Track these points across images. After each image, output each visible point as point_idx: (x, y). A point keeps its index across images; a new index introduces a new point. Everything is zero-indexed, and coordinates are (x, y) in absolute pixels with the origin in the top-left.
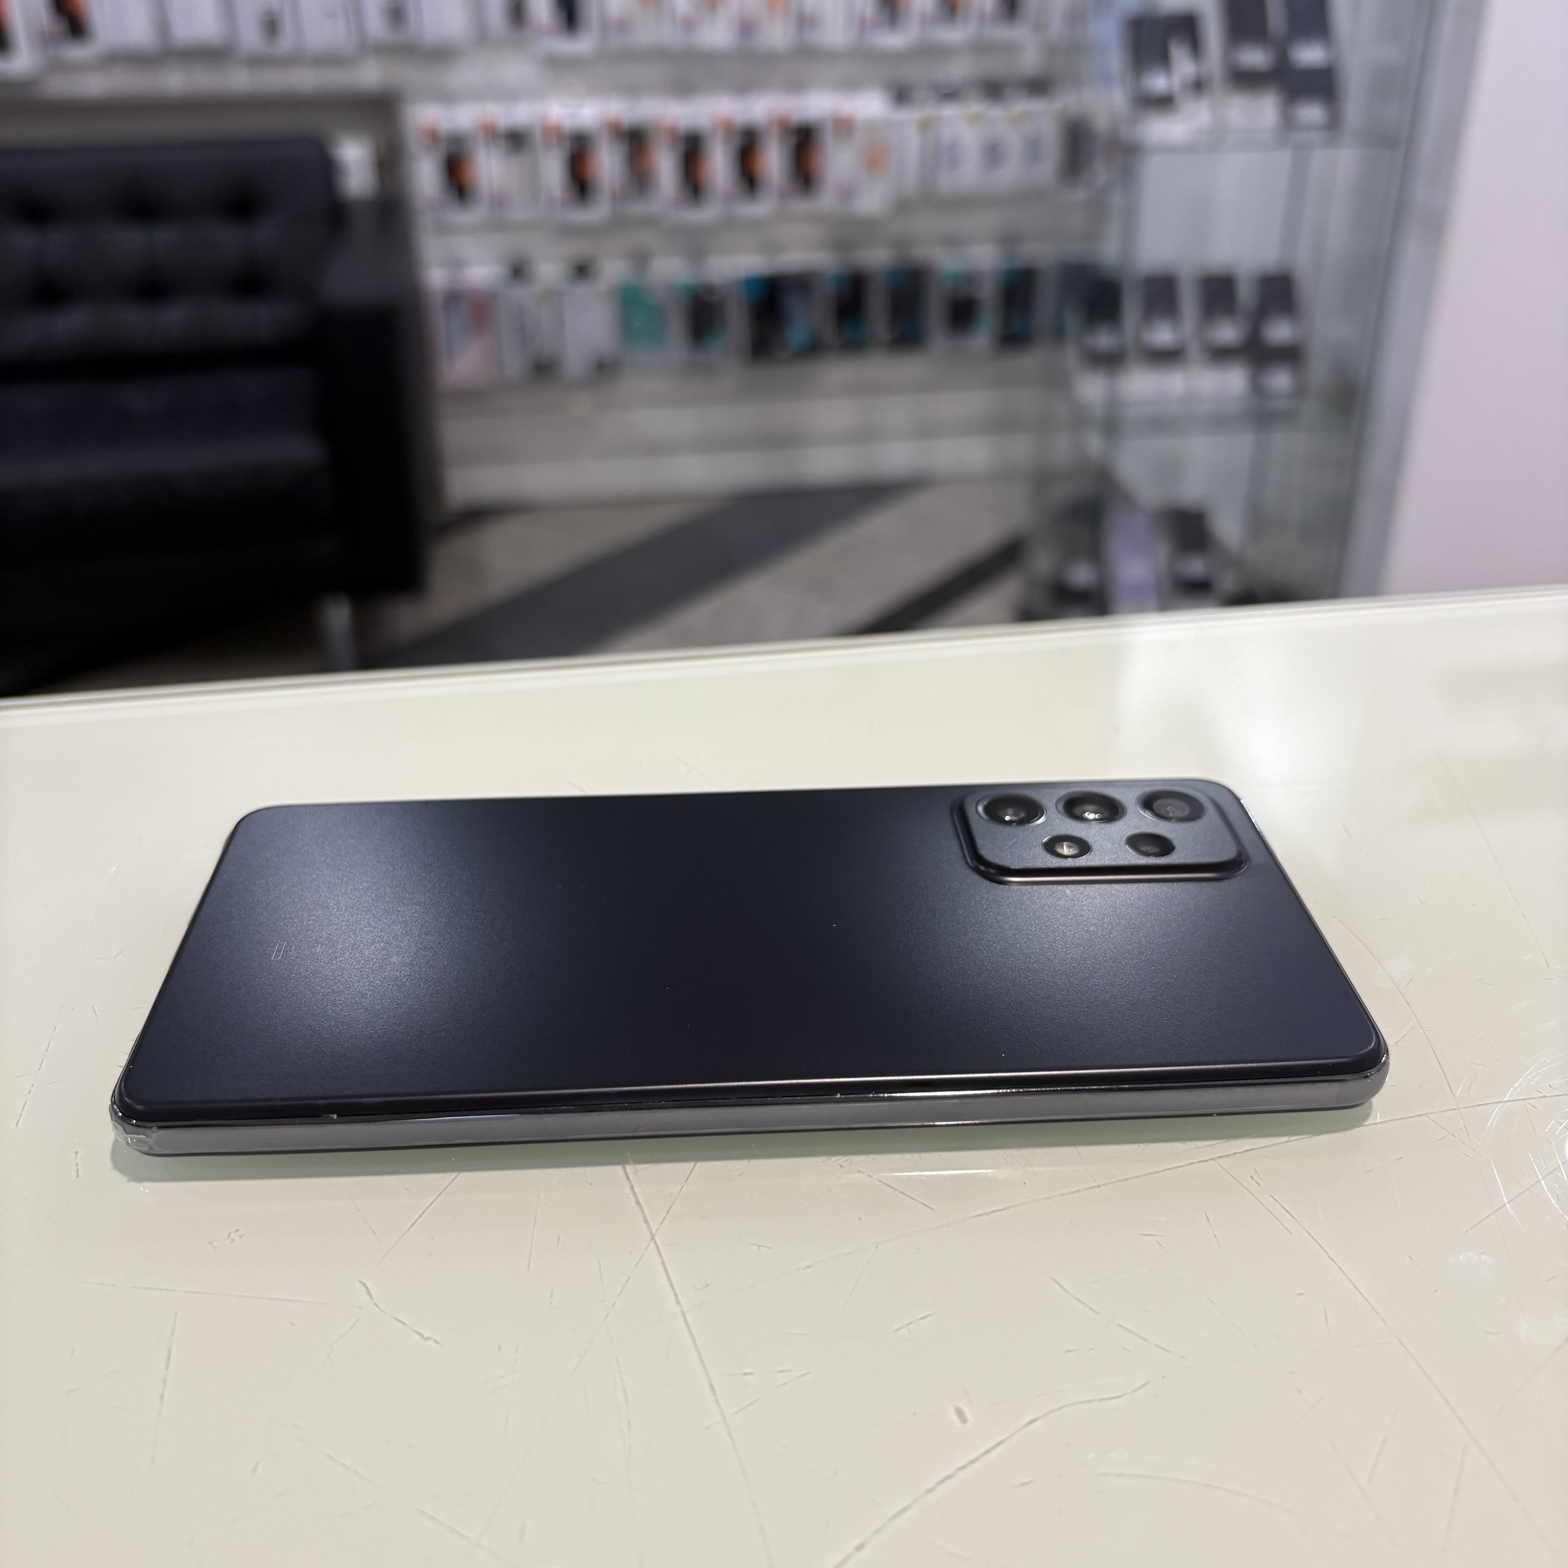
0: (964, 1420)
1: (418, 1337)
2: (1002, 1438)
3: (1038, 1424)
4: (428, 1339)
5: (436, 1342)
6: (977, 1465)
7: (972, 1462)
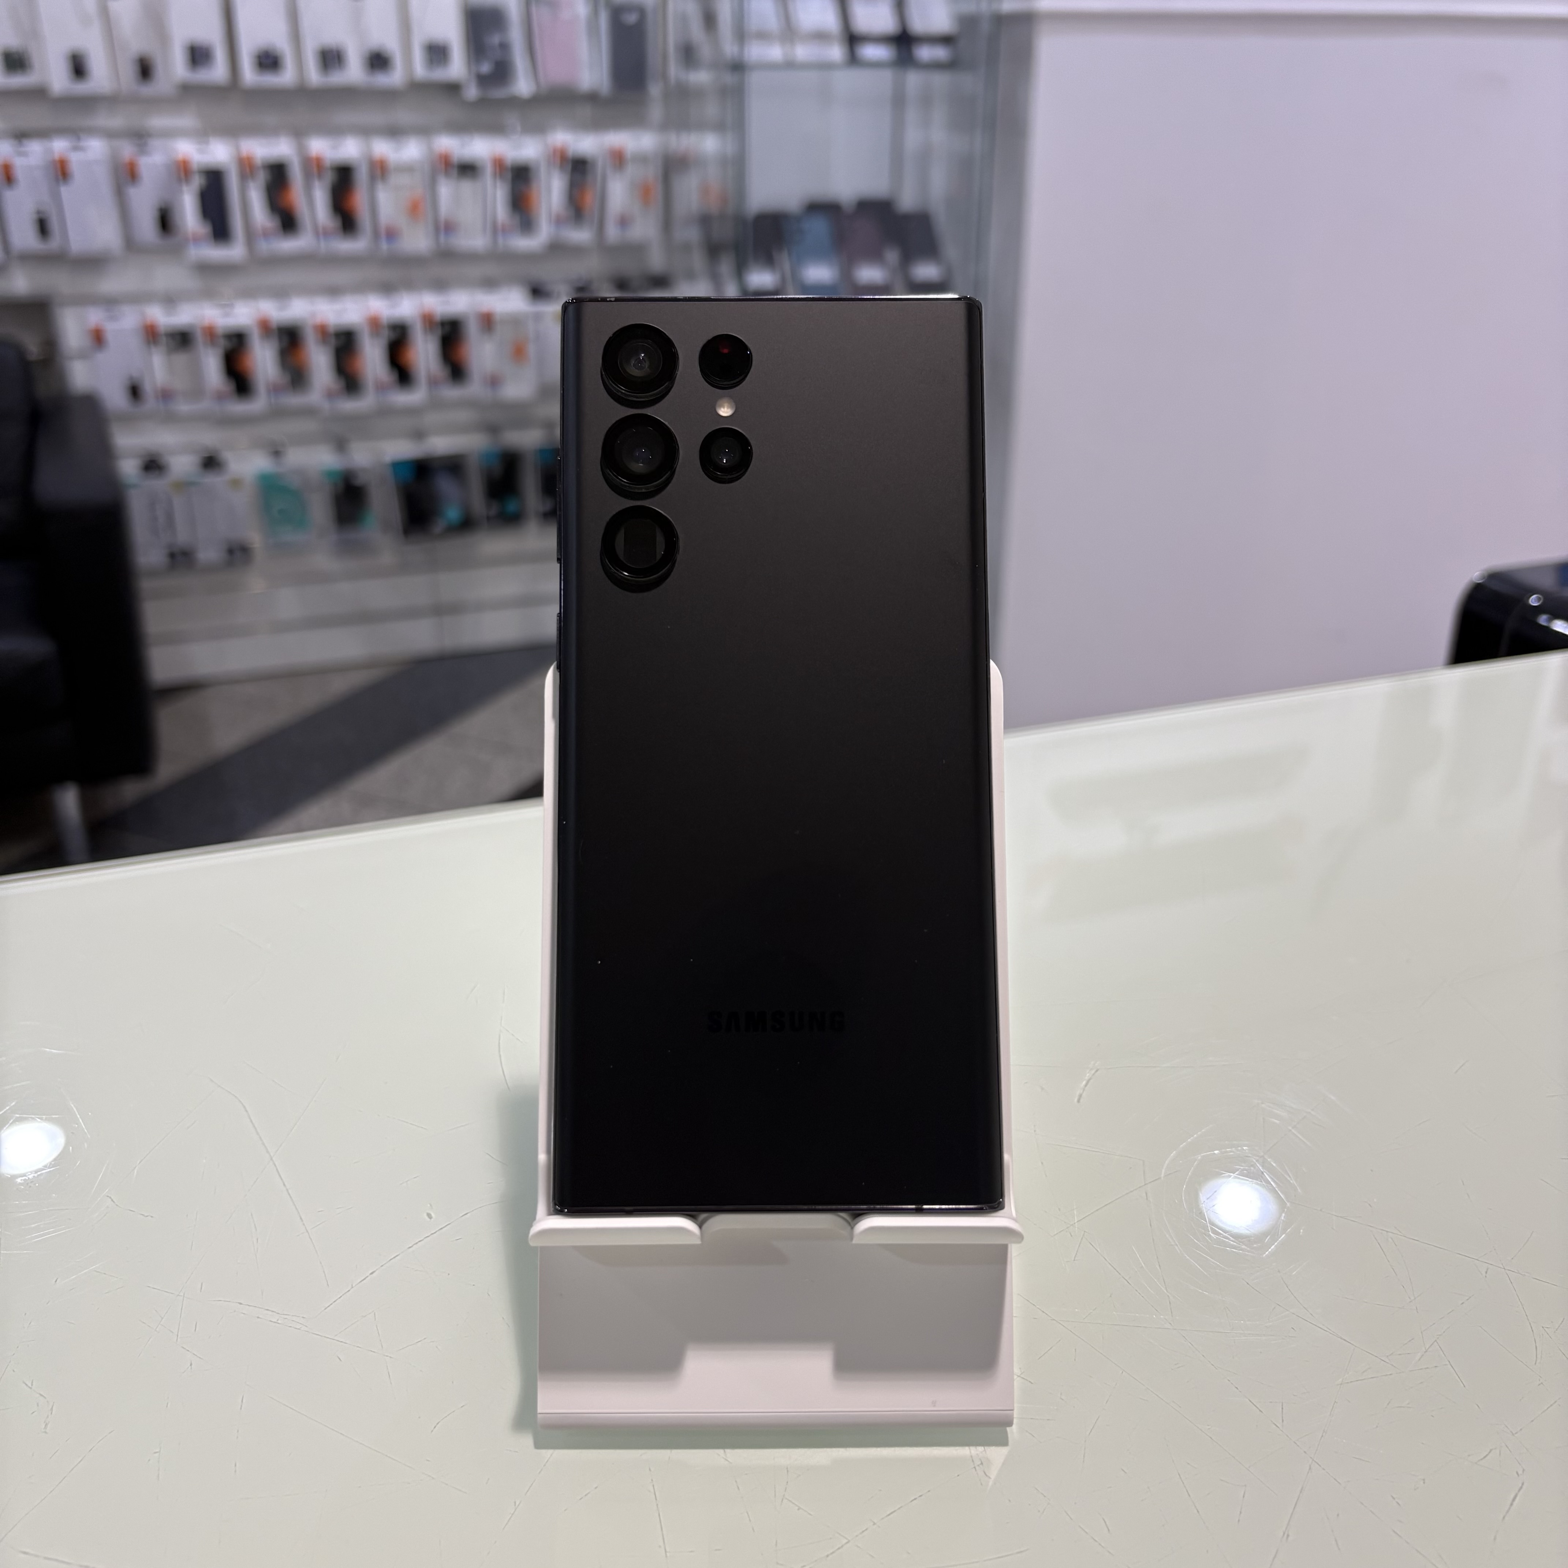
2: (449, 1223)
3: (468, 1214)
4: (147, 1216)
5: (152, 1217)
6: (436, 1235)
7: (432, 1234)
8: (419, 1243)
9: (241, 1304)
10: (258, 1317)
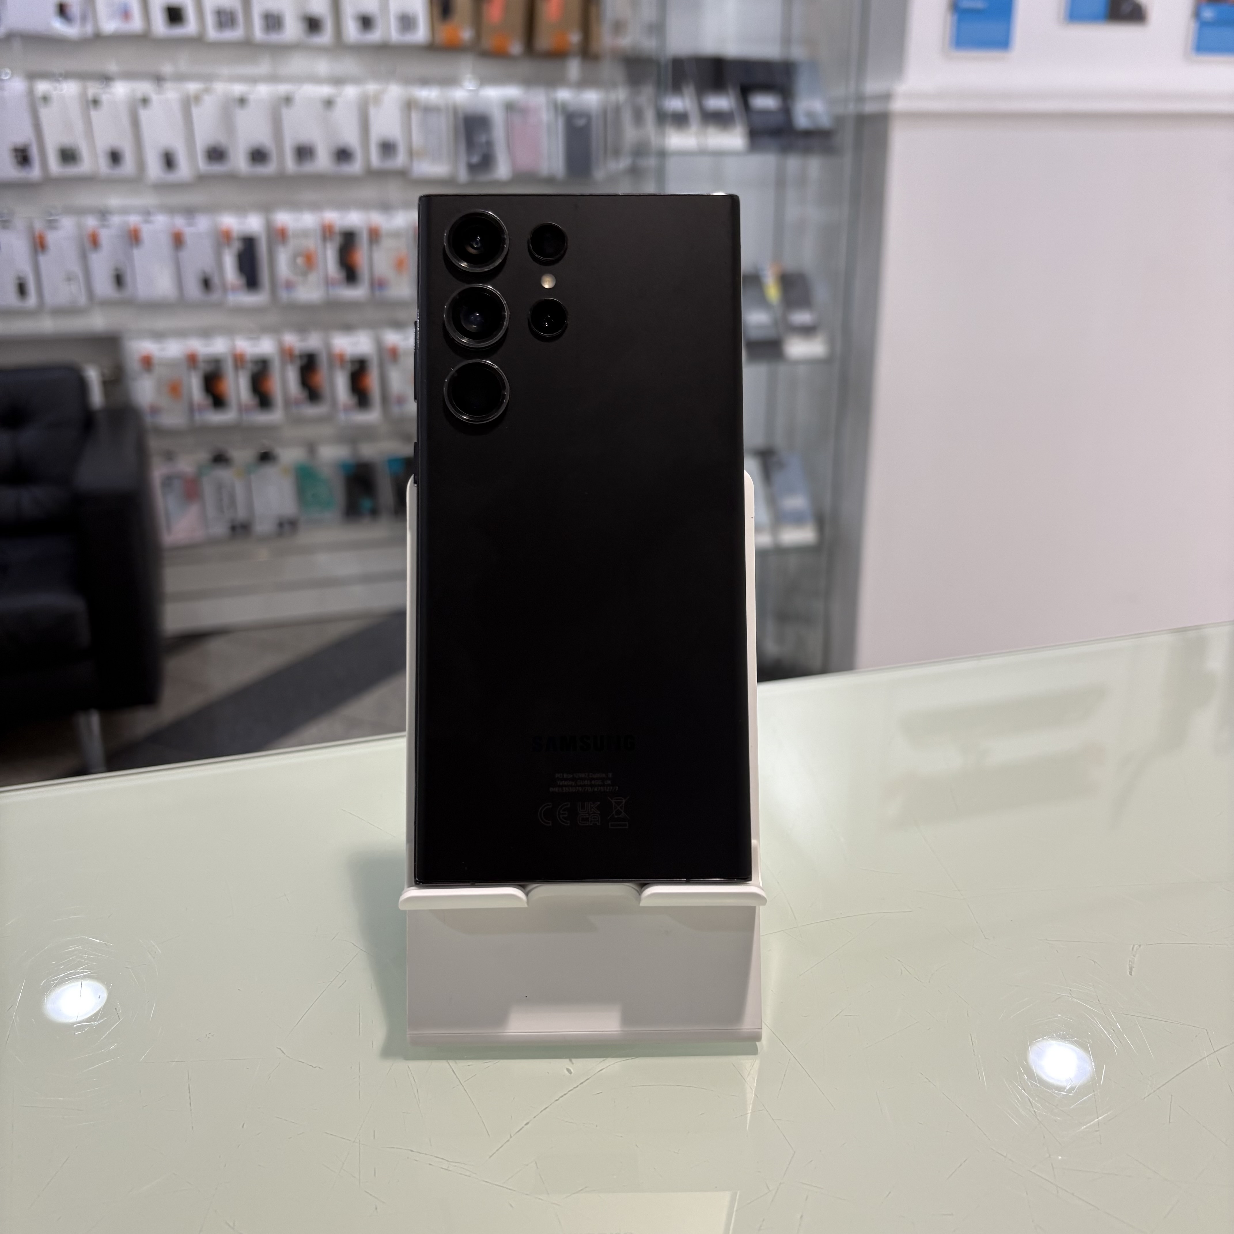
0: (570, 1073)
1: (311, 1067)
2: (588, 1077)
4: (315, 1067)
5: (319, 1068)
6: (577, 1089)
8: (565, 1096)
9: (412, 1151)
10: (430, 1164)
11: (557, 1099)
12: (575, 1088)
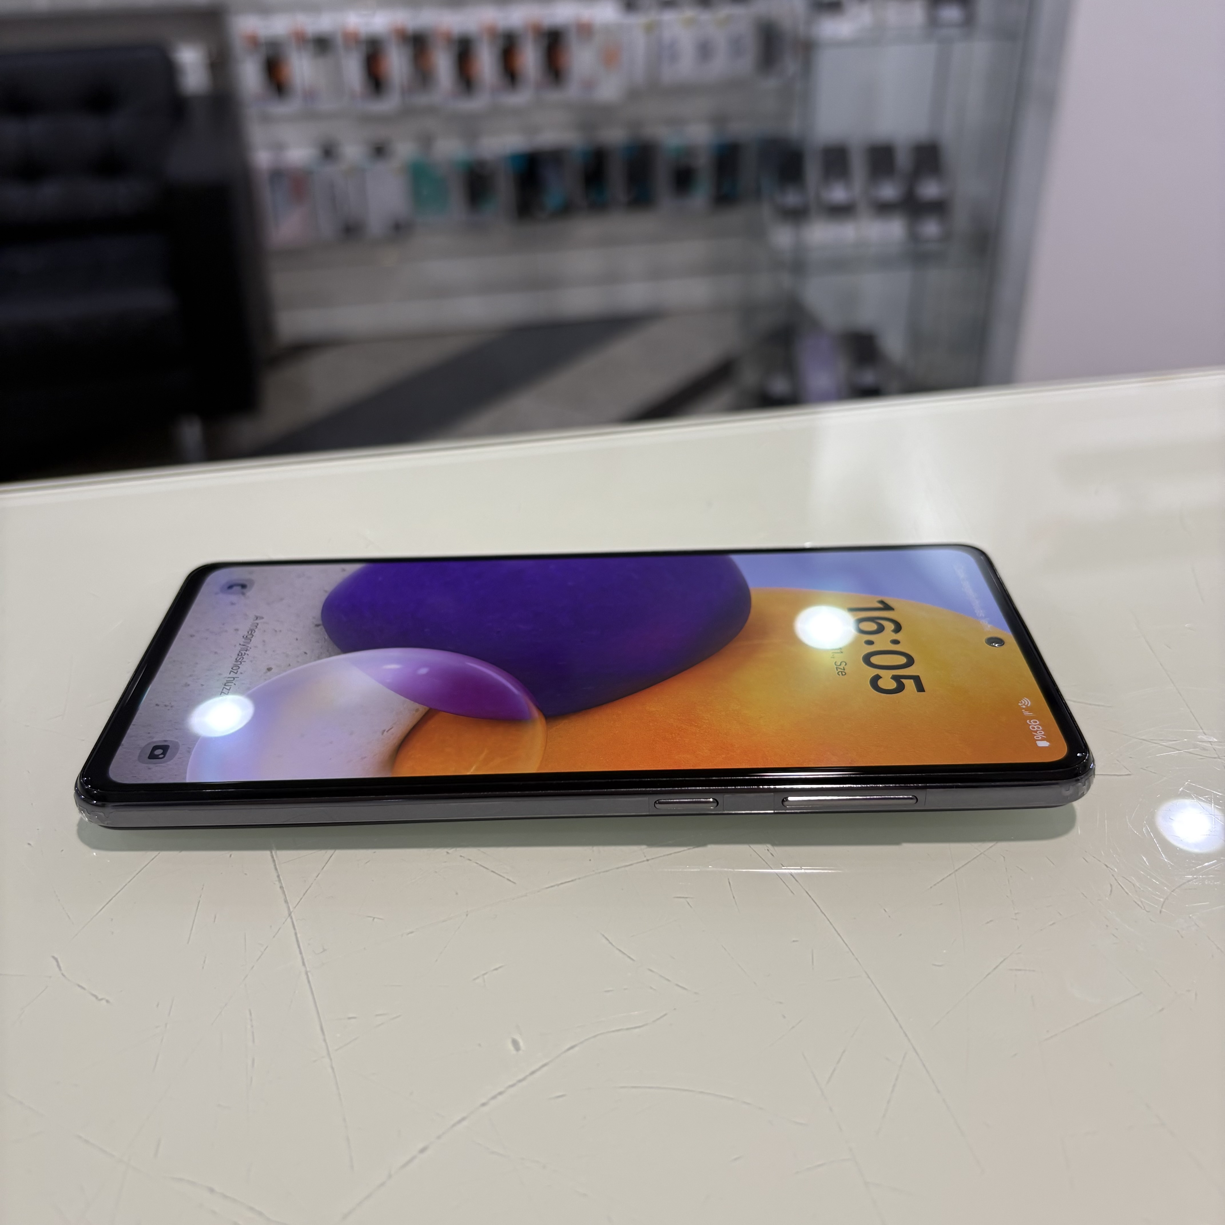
1: (94, 999)
2: (546, 1062)
3: (575, 1050)
6: (524, 1083)
8: (499, 1097)
11: (484, 1100)
12: (520, 1081)
